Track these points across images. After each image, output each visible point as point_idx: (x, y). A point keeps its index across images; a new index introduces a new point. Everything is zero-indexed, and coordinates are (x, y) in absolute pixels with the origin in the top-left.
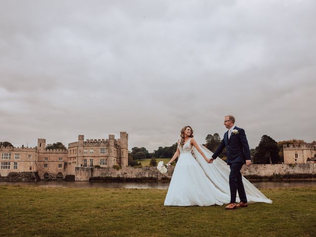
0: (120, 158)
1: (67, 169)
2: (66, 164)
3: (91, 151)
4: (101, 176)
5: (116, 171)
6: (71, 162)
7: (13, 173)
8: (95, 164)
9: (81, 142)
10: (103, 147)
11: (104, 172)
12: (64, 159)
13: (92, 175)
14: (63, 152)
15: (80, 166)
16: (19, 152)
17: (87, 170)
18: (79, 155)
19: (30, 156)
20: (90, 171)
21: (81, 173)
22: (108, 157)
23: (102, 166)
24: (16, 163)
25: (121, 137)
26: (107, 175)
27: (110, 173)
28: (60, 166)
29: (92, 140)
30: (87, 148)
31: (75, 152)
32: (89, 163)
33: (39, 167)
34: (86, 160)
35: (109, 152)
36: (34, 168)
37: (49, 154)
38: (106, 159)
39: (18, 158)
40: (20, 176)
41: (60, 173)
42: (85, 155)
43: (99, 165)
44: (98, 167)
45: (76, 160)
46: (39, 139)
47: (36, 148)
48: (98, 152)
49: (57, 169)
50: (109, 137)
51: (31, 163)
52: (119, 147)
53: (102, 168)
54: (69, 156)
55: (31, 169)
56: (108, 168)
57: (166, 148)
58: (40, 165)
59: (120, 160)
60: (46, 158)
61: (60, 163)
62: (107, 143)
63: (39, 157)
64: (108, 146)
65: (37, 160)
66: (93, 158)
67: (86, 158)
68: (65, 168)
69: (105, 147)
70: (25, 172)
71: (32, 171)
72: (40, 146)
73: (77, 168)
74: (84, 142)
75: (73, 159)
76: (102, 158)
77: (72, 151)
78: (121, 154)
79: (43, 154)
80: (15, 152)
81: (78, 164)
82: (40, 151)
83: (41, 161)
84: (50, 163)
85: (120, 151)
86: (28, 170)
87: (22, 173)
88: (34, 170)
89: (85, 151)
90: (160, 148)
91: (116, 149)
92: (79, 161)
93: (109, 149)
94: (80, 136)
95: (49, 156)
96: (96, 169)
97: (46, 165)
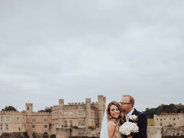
0: (98, 119)
1: (51, 129)
2: (50, 125)
3: (70, 113)
4: (78, 136)
5: (91, 131)
6: (54, 123)
7: (5, 133)
8: (74, 125)
9: (61, 105)
10: (80, 110)
11: (81, 132)
12: (49, 121)
13: (71, 135)
14: (47, 114)
15: (61, 127)
16: (9, 116)
17: (66, 130)
18: (60, 117)
19: (18, 118)
20: (69, 131)
21: (60, 133)
22: (85, 118)
23: (80, 127)
24: (7, 125)
25: (99, 100)
26: (83, 135)
27: (86, 133)
28: (46, 126)
29: (73, 103)
30: (66, 110)
31: (57, 114)
32: (69, 124)
33: (28, 128)
34: (66, 121)
35: (86, 114)
36: (22, 129)
37: (35, 117)
38: (84, 121)
39: (8, 120)
40: (11, 136)
41: (46, 133)
42: (65, 117)
43: (77, 126)
44: (76, 128)
45: (57, 122)
46: (26, 104)
47: (24, 112)
48: (76, 114)
49: (43, 130)
50: (86, 101)
51: (19, 125)
52: (97, 109)
53: (79, 128)
54: (53, 118)
55: (20, 129)
56: (85, 129)
57: (152, 109)
58: (29, 126)
59: (98, 121)
60: (34, 120)
61: (45, 124)
62: (84, 106)
63: (27, 119)
64: (85, 108)
65: (26, 122)
66: (72, 120)
67: (66, 120)
68: (50, 129)
69: (83, 110)
70: (15, 133)
71: (21, 131)
72: (28, 109)
73: (57, 129)
74: (64, 105)
75: (55, 120)
76: (80, 119)
77: (55, 113)
78: (98, 115)
79: (30, 117)
80: (6, 116)
81: (59, 126)
82: (28, 114)
83: (29, 123)
84: (37, 124)
85: (98, 113)
86: (17, 131)
87: (13, 133)
88: (23, 130)
89: (65, 113)
90: (147, 109)
91: (94, 111)
92: (60, 122)
93: (86, 111)
94: (60, 100)
95: (36, 118)
96: (74, 130)
97: (33, 126)
